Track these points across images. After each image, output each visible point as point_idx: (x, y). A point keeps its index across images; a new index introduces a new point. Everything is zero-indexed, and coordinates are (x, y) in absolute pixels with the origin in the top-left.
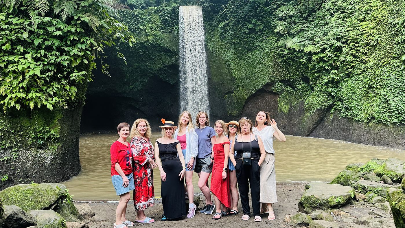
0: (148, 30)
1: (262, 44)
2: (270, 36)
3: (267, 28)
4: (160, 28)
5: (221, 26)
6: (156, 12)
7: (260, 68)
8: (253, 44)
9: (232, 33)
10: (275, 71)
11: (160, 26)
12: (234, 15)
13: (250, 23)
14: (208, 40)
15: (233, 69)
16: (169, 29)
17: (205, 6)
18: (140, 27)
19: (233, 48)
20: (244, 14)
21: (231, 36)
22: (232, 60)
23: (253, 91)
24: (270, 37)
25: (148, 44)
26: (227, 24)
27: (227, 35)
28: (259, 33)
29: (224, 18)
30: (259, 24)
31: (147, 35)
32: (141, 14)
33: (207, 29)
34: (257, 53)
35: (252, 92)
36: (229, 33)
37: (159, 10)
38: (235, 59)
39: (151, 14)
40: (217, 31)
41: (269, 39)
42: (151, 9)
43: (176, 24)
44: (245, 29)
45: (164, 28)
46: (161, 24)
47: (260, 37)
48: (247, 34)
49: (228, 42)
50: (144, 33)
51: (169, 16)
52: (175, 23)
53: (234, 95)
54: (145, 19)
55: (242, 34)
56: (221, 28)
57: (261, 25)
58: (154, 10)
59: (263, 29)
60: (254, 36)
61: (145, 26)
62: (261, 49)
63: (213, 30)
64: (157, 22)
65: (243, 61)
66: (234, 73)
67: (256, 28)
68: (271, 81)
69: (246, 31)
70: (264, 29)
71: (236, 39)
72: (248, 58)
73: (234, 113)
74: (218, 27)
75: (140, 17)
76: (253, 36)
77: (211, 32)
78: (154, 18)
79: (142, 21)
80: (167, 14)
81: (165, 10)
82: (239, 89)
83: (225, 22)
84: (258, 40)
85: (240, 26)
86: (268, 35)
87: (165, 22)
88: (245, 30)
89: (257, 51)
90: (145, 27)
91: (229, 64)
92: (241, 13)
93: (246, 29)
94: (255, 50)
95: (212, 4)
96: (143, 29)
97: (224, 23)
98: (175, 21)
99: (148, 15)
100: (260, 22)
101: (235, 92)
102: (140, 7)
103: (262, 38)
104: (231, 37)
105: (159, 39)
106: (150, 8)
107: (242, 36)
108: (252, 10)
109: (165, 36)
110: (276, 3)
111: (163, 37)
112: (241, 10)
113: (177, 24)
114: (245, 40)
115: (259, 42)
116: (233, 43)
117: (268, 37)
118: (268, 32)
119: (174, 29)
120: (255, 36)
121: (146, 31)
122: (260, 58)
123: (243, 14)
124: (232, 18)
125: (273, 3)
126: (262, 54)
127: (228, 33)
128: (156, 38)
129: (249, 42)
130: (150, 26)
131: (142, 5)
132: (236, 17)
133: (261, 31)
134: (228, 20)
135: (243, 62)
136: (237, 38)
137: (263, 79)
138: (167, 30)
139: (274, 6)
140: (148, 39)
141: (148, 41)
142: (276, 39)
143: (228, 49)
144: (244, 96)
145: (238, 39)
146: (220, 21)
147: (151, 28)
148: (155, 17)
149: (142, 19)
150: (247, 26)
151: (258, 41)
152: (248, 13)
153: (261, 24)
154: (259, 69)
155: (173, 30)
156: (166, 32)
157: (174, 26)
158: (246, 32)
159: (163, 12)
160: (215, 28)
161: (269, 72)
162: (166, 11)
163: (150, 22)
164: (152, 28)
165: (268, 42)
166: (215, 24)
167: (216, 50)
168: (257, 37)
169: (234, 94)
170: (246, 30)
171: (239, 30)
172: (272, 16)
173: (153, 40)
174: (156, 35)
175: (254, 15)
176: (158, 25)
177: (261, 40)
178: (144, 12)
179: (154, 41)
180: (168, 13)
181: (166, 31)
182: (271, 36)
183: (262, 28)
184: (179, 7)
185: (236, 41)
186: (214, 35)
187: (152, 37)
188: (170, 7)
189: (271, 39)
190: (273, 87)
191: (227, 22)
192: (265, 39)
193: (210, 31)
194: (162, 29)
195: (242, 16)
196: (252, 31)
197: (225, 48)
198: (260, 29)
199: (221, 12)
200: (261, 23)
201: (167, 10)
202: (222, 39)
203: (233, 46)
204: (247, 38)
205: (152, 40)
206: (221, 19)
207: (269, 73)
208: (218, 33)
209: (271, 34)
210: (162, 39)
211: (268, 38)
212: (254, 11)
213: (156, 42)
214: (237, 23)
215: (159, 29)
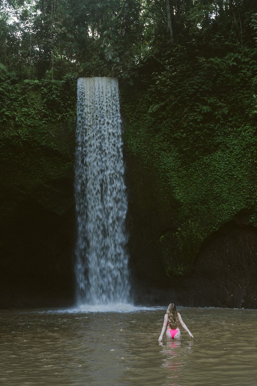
0: (20, 117)
1: (228, 140)
2: (243, 125)
3: (235, 112)
4: (41, 116)
5: (151, 112)
6: (36, 88)
7: (226, 182)
8: (212, 140)
9: (172, 123)
10: (254, 188)
11: (42, 112)
12: (175, 91)
13: (206, 104)
14: (128, 135)
15: (176, 186)
16: (58, 116)
17: (124, 77)
18: (7, 113)
19: (175, 148)
20: (194, 89)
21: (171, 127)
22: (173, 170)
23: (214, 226)
24: (243, 128)
25: (19, 142)
26: (163, 108)
27: (164, 125)
28: (222, 122)
29: (157, 98)
30: (220, 106)
31: (17, 126)
32: (9, 91)
33: (126, 115)
34: (219, 156)
35: (212, 229)
36: (167, 122)
37: (42, 86)
38: (179, 167)
39: (26, 91)
40: (145, 120)
41: (241, 131)
42: (28, 84)
43: (70, 108)
44: (195, 114)
45: (49, 115)
46: (44, 109)
47: (224, 127)
48: (199, 123)
49: (165, 139)
50: (12, 123)
51: (58, 94)
52: (69, 106)
53: (178, 235)
54: (15, 100)
55: (191, 123)
56: (152, 115)
57: (224, 107)
58: (32, 85)
59: (229, 113)
60: (212, 125)
61: (16, 111)
62: (228, 148)
63: (138, 118)
64: (37, 106)
65: (193, 170)
66: (178, 194)
67: (216, 113)
68: (249, 206)
69: (199, 118)
70: (231, 114)
71: (180, 132)
72: (203, 165)
73: (179, 269)
74: (146, 113)
75: (6, 96)
76: (210, 126)
77: (135, 121)
78: (33, 99)
79: (9, 102)
80: (55, 92)
81: (52, 85)
82: (188, 223)
83: (158, 104)
84: (221, 133)
85: (186, 110)
86: (239, 124)
87: (51, 105)
88: (196, 116)
89: (219, 153)
90: (15, 113)
91: (168, 178)
92: (189, 88)
93: (197, 114)
94: (215, 151)
95: (136, 74)
96: (10, 116)
97: (157, 106)
98: (69, 102)
99: (21, 93)
100: (223, 102)
101: (179, 229)
102: (9, 81)
103: (228, 130)
104: (170, 130)
105: (39, 133)
106: (26, 81)
107: (191, 126)
108: (207, 81)
109: (51, 129)
110: (252, 68)
111: (46, 130)
112: (188, 83)
113: (73, 107)
114: (197, 133)
115: (223, 136)
116: (175, 139)
117: (239, 127)
118: (238, 118)
119: (66, 116)
120: (215, 126)
121: (17, 119)
122: (226, 164)
123: (191, 89)
124: (171, 97)
125: (245, 68)
126: (229, 157)
127: (165, 122)
128: (34, 132)
129: (203, 136)
130: (24, 112)
131: (12, 78)
132: (179, 96)
133: (225, 117)
134: (163, 100)
135: (194, 172)
136: (182, 130)
137: (233, 202)
138: (55, 118)
139: (248, 73)
140: (18, 133)
141: (18, 137)
142: (254, 129)
143: (165, 151)
144: (197, 236)
145: (183, 133)
146: (151, 103)
147: (25, 115)
148: (33, 96)
149: (11, 100)
150: (199, 109)
151: (219, 134)
152: (200, 88)
153: (225, 105)
154: (225, 184)
155: (65, 118)
156: (52, 122)
157: (68, 111)
158: (197, 119)
159: (48, 88)
160: (140, 115)
161: (243, 190)
162: (54, 86)
163: (25, 104)
164: (27, 115)
165: (239, 135)
166: (140, 108)
167: (143, 154)
168: (219, 127)
169: (177, 233)
170: (198, 116)
171: (185, 116)
172: (244, 91)
173: (28, 135)
174: (34, 126)
175: (211, 90)
176: (38, 110)
177: (225, 133)
178: (15, 88)
179: (30, 136)
180: (56, 89)
181: (53, 120)
182: (245, 126)
183: (227, 111)
184: (77, 79)
185: (180, 136)
186: (139, 127)
187: (26, 129)
188: (62, 79)
189: (245, 131)
190: (253, 218)
191: (163, 104)
192: (233, 132)
193: (131, 119)
194: (45, 116)
195: (190, 92)
196: (208, 117)
197: (159, 148)
198: (224, 114)
199: (152, 88)
200: (225, 103)
201: (56, 84)
202: (153, 133)
203: (174, 145)
204: (200, 129)
205: (26, 135)
206: (152, 99)
207: (244, 192)
208: (146, 123)
209: (244, 121)
210: (44, 132)
211: (239, 129)
212: (211, 83)
213: (33, 138)
214: (180, 105)
215: (39, 116)
